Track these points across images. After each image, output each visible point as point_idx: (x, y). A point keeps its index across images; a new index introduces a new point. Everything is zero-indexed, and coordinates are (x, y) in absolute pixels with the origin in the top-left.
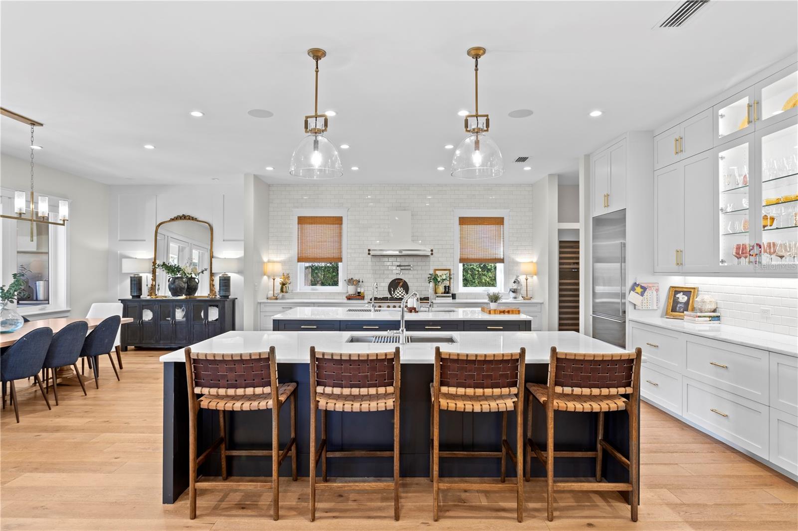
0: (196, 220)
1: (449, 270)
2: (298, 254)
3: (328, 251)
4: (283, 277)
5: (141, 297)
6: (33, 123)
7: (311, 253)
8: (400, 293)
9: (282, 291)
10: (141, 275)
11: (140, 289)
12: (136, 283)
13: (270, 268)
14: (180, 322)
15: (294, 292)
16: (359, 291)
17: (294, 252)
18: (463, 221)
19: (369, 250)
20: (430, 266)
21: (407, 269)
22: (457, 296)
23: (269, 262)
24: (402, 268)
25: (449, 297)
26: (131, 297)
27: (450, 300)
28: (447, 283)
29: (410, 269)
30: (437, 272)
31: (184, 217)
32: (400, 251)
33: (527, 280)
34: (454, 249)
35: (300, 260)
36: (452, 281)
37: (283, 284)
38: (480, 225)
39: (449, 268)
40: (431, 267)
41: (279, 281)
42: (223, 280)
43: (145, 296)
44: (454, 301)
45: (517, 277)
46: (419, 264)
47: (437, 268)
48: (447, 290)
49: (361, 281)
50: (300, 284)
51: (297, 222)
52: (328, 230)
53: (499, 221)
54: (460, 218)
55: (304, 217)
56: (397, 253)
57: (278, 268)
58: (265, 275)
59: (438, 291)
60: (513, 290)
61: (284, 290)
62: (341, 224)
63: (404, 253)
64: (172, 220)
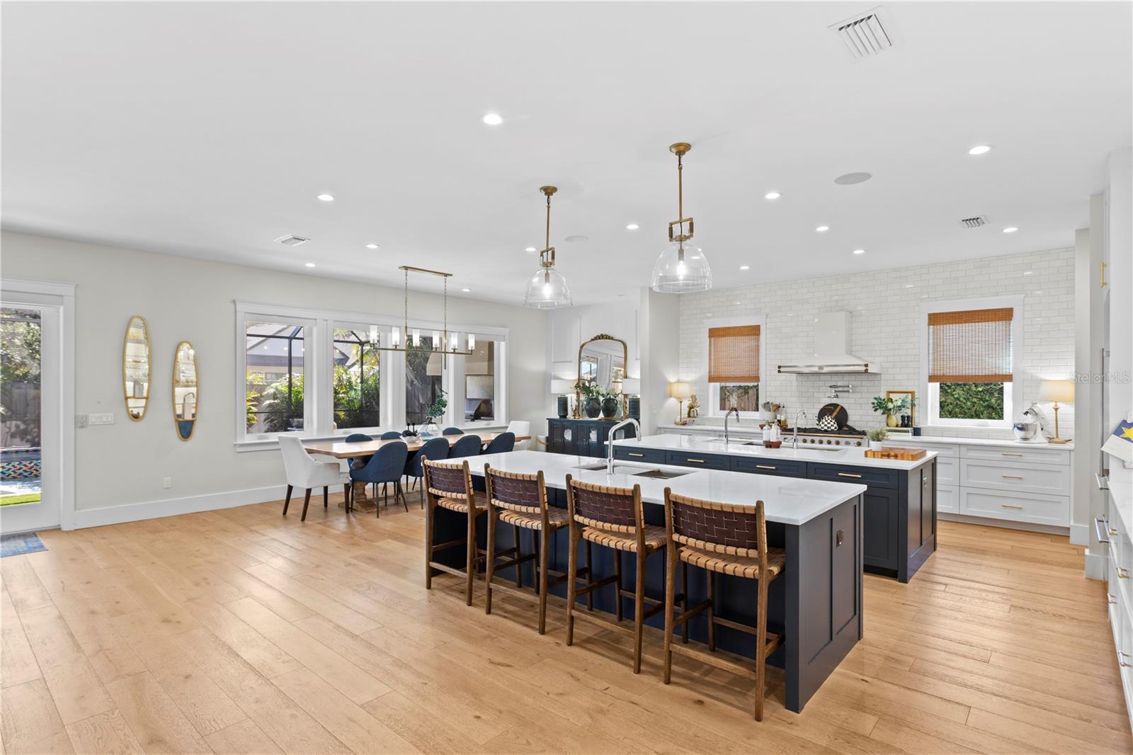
0: (612, 338)
1: (912, 393)
2: (710, 372)
3: (741, 369)
4: (690, 399)
5: (568, 417)
6: (446, 275)
7: (725, 371)
8: (826, 423)
9: (689, 416)
10: (567, 396)
11: (565, 409)
12: (563, 403)
13: (677, 389)
14: (593, 443)
15: (705, 417)
16: (778, 418)
17: (704, 371)
18: (935, 319)
19: (779, 367)
20: (880, 386)
21: (845, 391)
22: (922, 431)
23: (679, 382)
24: (837, 389)
25: (907, 432)
26: (558, 417)
27: (909, 436)
28: (907, 412)
29: (848, 391)
30: (892, 396)
31: (602, 337)
32: (821, 368)
33: (1056, 409)
34: (919, 361)
35: (711, 379)
36: (916, 408)
37: (691, 408)
38: (965, 322)
39: (911, 391)
40: (882, 387)
41: (686, 403)
42: (632, 402)
43: (570, 416)
44: (917, 438)
45: (1034, 404)
46: (864, 383)
47: (892, 390)
48: (906, 422)
49: (782, 406)
50: (712, 408)
51: (708, 335)
52: (743, 343)
53: (1005, 315)
54: (930, 315)
55: (716, 329)
56: (816, 369)
57: (685, 390)
58: (671, 396)
59: (890, 422)
60: (1020, 426)
61: (692, 415)
62: (759, 334)
63: (826, 370)
64: (592, 340)
